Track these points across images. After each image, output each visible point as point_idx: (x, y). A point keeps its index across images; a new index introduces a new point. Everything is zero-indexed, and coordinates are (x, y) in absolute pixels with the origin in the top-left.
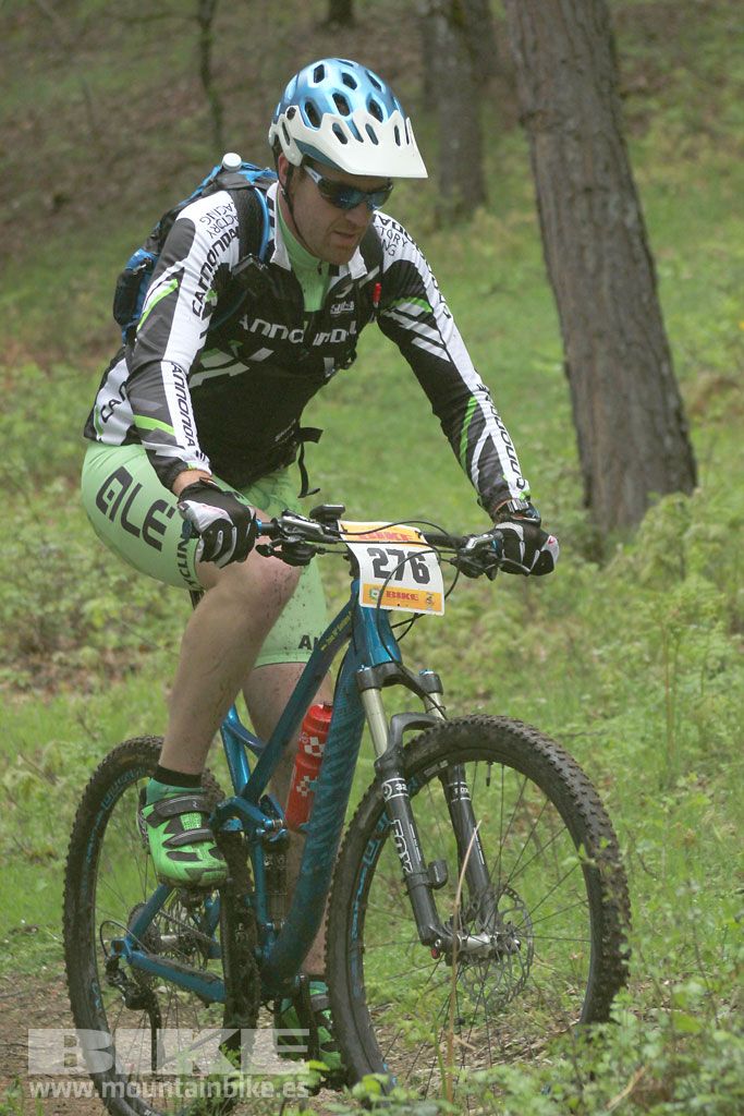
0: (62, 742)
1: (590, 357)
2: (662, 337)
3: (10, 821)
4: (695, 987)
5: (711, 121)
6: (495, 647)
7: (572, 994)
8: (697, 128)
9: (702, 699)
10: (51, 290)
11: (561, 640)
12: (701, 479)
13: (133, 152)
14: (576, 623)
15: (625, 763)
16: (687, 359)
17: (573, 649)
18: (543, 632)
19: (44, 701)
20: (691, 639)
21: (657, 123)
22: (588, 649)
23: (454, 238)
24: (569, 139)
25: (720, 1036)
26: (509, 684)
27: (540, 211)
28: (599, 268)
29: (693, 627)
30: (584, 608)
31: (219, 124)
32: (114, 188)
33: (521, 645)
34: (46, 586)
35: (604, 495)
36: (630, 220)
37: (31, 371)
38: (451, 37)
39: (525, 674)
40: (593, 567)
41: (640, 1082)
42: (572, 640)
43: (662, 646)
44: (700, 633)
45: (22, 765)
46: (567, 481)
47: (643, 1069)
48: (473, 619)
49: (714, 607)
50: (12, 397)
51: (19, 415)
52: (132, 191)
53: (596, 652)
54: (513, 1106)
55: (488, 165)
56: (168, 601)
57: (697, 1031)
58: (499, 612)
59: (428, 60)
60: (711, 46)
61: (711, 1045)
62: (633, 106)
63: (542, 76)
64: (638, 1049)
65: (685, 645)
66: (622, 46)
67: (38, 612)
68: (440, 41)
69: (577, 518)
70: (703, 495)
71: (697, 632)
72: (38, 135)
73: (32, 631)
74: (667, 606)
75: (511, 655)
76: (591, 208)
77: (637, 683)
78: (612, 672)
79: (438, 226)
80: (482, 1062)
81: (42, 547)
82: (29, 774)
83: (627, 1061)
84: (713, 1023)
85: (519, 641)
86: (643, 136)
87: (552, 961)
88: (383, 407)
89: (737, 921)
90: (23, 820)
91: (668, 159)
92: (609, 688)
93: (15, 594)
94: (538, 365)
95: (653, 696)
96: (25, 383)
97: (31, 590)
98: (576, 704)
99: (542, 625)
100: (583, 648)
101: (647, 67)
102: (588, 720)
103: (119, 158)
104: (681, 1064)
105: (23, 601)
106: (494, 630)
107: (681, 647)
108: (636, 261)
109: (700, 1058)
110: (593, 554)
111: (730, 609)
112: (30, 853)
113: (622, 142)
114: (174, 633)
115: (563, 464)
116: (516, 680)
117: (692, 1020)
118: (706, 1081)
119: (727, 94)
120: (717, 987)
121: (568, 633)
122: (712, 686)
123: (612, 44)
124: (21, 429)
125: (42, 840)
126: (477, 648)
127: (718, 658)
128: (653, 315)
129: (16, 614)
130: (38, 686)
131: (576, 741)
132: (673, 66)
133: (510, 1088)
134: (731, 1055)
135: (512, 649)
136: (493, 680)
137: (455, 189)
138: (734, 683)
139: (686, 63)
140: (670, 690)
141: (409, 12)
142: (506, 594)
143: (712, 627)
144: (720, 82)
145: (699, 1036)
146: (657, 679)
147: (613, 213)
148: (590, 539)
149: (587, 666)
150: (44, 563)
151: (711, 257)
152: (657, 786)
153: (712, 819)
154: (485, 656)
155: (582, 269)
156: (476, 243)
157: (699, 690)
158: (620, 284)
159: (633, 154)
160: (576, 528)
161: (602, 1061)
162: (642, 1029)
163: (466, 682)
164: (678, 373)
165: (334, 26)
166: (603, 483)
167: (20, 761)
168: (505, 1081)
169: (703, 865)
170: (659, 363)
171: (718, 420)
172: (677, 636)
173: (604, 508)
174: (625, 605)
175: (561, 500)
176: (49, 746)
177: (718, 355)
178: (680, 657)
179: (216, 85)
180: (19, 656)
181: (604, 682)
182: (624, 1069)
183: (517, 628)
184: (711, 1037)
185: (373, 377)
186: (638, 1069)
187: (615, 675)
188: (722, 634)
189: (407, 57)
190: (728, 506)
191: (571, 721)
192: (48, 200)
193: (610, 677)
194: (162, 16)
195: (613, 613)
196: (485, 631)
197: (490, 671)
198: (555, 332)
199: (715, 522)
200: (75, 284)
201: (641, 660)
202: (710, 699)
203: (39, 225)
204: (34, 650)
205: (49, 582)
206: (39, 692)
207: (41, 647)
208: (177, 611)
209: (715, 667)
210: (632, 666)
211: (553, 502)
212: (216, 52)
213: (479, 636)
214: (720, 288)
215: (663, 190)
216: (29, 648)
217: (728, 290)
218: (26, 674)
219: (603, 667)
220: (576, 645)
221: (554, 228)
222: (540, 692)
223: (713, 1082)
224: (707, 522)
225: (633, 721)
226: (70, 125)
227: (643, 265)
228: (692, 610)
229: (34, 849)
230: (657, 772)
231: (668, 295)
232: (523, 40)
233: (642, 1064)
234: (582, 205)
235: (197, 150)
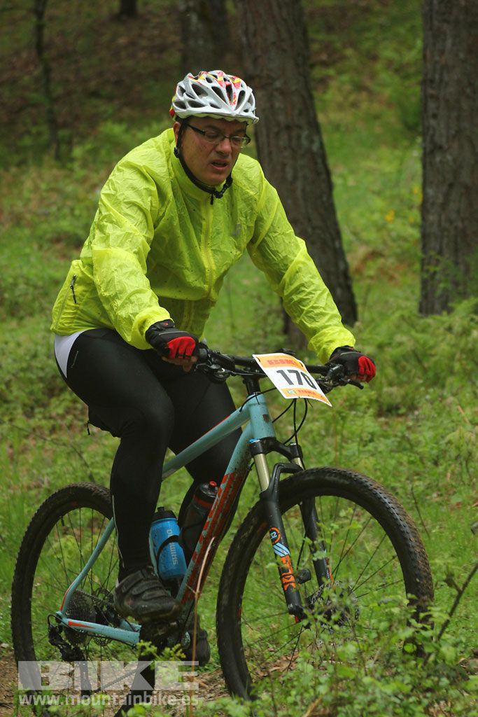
2: (336, 224)
4: (351, 648)
5: (368, 83)
7: (272, 651)
8: (359, 88)
9: (357, 460)
12: (360, 316)
16: (352, 238)
20: (352, 420)
21: (334, 84)
24: (276, 94)
25: (367, 680)
28: (295, 178)
29: (353, 413)
31: (48, 81)
36: (315, 147)
38: (200, 26)
41: (314, 710)
43: (333, 425)
44: (358, 417)
47: (317, 701)
49: (367, 400)
56: (11, 392)
57: (352, 677)
59: (185, 39)
60: (368, 35)
61: (361, 686)
62: (318, 72)
64: (314, 688)
65: (348, 425)
66: (311, 35)
68: (193, 28)
69: (278, 341)
70: (362, 327)
71: (355, 416)
74: (336, 399)
76: (290, 139)
77: (316, 448)
80: (212, 695)
83: (306, 695)
84: (363, 672)
86: (325, 92)
87: (259, 629)
89: (379, 605)
91: (340, 107)
95: (327, 457)
100: (282, 425)
101: (327, 47)
104: (342, 698)
107: (345, 425)
108: (318, 174)
109: (354, 694)
111: (377, 401)
113: (311, 97)
114: (15, 412)
115: (270, 305)
117: (349, 669)
118: (358, 709)
119: (379, 66)
120: (365, 648)
122: (364, 452)
123: (305, 32)
127: (369, 433)
128: (330, 209)
132: (344, 47)
133: (230, 713)
134: (374, 693)
138: (380, 449)
139: (353, 45)
140: (338, 453)
141: (172, 9)
143: (365, 413)
144: (374, 58)
145: (354, 680)
146: (330, 446)
147: (305, 142)
151: (368, 172)
152: (329, 517)
153: (364, 538)
155: (284, 179)
157: (357, 454)
158: (308, 188)
159: (318, 104)
161: (290, 695)
162: (317, 675)
164: (345, 247)
165: (124, 18)
168: (227, 708)
169: (358, 568)
170: (333, 240)
171: (371, 278)
172: (343, 418)
173: (296, 334)
175: (268, 329)
177: (371, 235)
178: (345, 432)
179: (46, 55)
182: (305, 701)
184: (361, 680)
186: (313, 701)
188: (373, 418)
189: (172, 38)
190: (377, 334)
194: (11, 9)
199: (369, 344)
201: (319, 434)
202: (363, 461)
208: (17, 398)
209: (367, 439)
210: (314, 437)
211: (263, 330)
212: (47, 33)
214: (374, 192)
215: (337, 127)
217: (378, 193)
221: (266, 151)
223: (363, 710)
224: (363, 345)
227: (324, 176)
228: (353, 402)
230: (329, 507)
231: (339, 197)
232: (247, 29)
233: (316, 697)
234: (284, 137)
235: (34, 96)
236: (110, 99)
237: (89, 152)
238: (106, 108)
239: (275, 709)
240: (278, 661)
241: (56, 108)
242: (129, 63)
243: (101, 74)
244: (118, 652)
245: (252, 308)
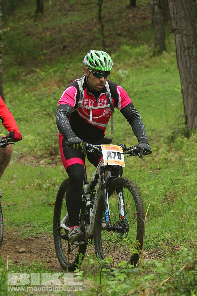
0: (57, 177)
1: (188, 88)
3: (45, 196)
6: (162, 157)
7: (175, 242)
10: (61, 69)
11: (178, 156)
13: (82, 36)
14: (182, 152)
15: (191, 186)
17: (180, 158)
18: (174, 154)
19: (54, 167)
22: (184, 158)
23: (157, 58)
24: (184, 35)
26: (165, 166)
27: (176, 53)
28: (190, 67)
30: (184, 149)
31: (103, 30)
32: (77, 44)
33: (169, 157)
34: (56, 139)
35: (190, 121)
37: (55, 87)
38: (158, 10)
39: (169, 164)
40: (186, 139)
41: (187, 265)
42: (180, 156)
45: (48, 182)
46: (182, 117)
48: (157, 150)
50: (51, 94)
51: (52, 98)
52: (81, 45)
53: (186, 159)
54: (156, 270)
55: (166, 41)
58: (163, 149)
59: (153, 15)
63: (178, 21)
64: (187, 257)
67: (54, 146)
68: (156, 11)
69: (183, 127)
72: (60, 31)
73: (52, 150)
75: (166, 159)
76: (189, 52)
77: (195, 167)
78: (189, 164)
79: (154, 55)
81: (55, 130)
82: (49, 185)
83: (184, 260)
85: (168, 156)
87: (171, 234)
88: (139, 98)
90: (48, 196)
92: (188, 168)
93: (49, 141)
94: (176, 90)
96: (54, 91)
97: (52, 140)
98: (181, 171)
99: (174, 152)
102: (183, 175)
103: (79, 37)
105: (51, 143)
106: (162, 153)
110: (187, 135)
112: (49, 203)
115: (180, 114)
116: (167, 165)
121: (179, 155)
124: (53, 101)
125: (52, 200)
126: (158, 157)
129: (49, 146)
130: (53, 163)
131: (180, 180)
133: (156, 265)
135: (166, 158)
136: (161, 165)
137: (158, 47)
141: (149, 4)
142: (165, 145)
147: (194, 53)
148: (186, 132)
149: (184, 163)
150: (56, 134)
154: (159, 159)
155: (186, 67)
156: (163, 60)
158: (195, 71)
160: (183, 129)
161: (178, 259)
162: (188, 253)
163: (155, 165)
165: (131, 7)
166: (190, 119)
167: (47, 181)
168: (155, 264)
173: (190, 124)
174: (193, 148)
175: (180, 122)
176: (54, 178)
179: (102, 20)
180: (49, 156)
181: (187, 167)
182: (183, 262)
183: (167, 153)
185: (137, 91)
187: (190, 165)
189: (149, 15)
191: (179, 176)
192: (62, 47)
193: (189, 166)
194: (90, 4)
195: (191, 150)
196: (160, 153)
197: (161, 163)
198: (179, 82)
200: (67, 67)
203: (59, 53)
204: (53, 155)
205: (57, 139)
206: (53, 165)
207: (54, 154)
210: (194, 163)
211: (178, 123)
212: (102, 12)
213: (158, 155)
216: (51, 154)
218: (51, 160)
219: (187, 163)
220: (181, 158)
221: (180, 57)
222: (172, 169)
225: (194, 176)
226: (68, 29)
229: (50, 203)
232: (174, 12)
233: (188, 261)
234: (187, 51)
235: (98, 35)
236: (125, 37)
237: (117, 56)
238: (123, 40)
239: (172, 265)
240: (178, 246)
241: (105, 40)
242: (133, 24)
243: (122, 28)
244: (119, 241)
245: (174, 115)
